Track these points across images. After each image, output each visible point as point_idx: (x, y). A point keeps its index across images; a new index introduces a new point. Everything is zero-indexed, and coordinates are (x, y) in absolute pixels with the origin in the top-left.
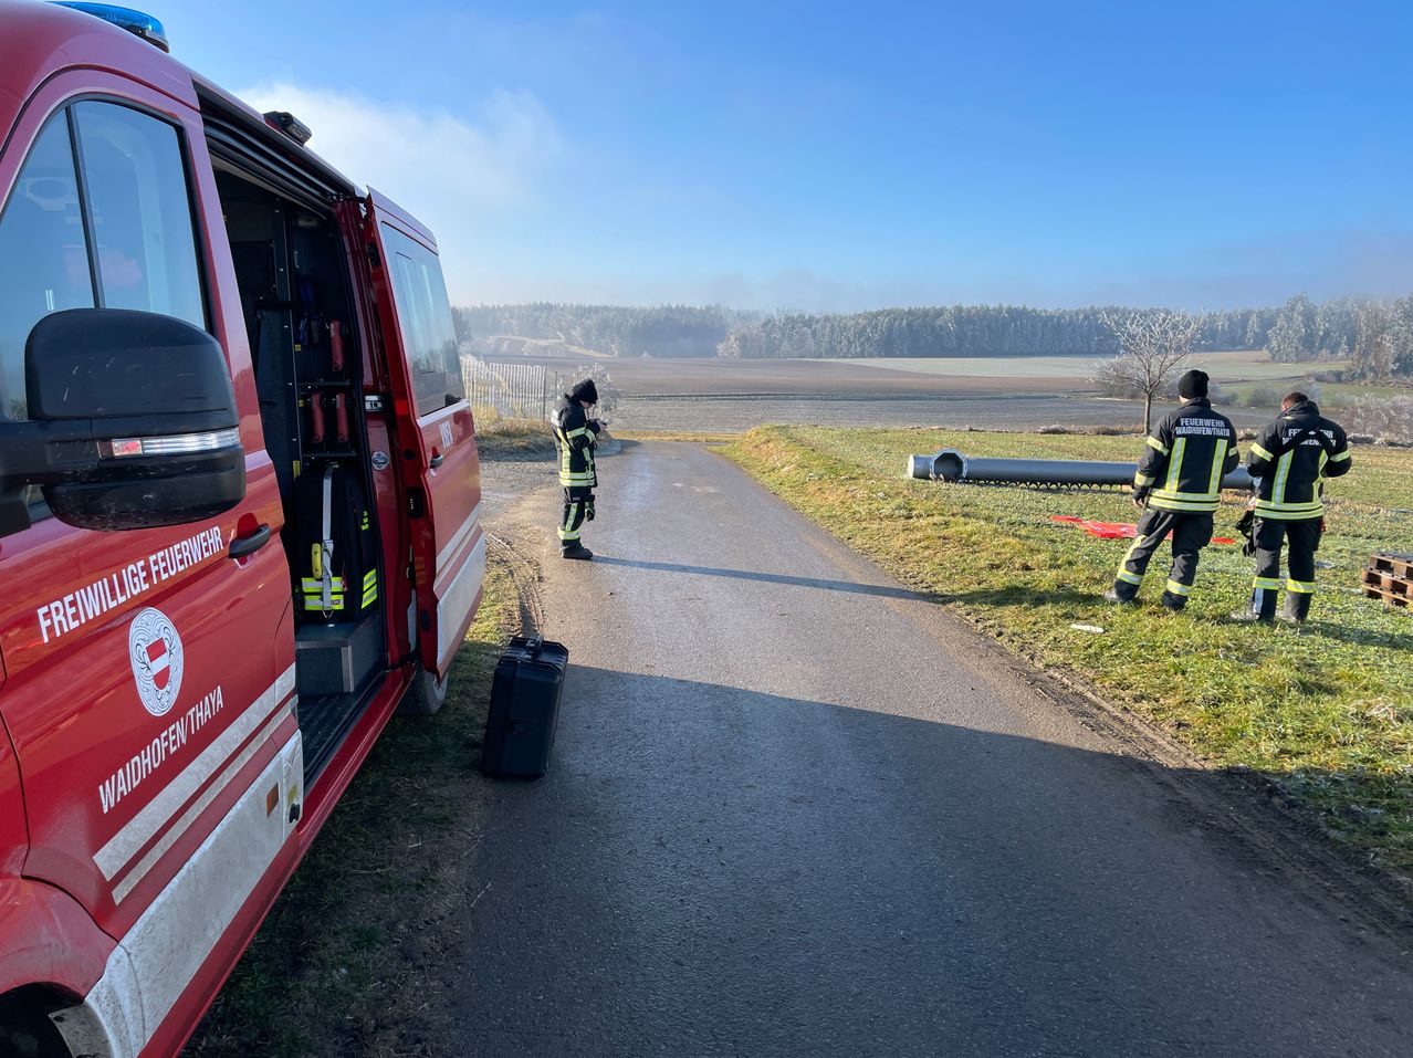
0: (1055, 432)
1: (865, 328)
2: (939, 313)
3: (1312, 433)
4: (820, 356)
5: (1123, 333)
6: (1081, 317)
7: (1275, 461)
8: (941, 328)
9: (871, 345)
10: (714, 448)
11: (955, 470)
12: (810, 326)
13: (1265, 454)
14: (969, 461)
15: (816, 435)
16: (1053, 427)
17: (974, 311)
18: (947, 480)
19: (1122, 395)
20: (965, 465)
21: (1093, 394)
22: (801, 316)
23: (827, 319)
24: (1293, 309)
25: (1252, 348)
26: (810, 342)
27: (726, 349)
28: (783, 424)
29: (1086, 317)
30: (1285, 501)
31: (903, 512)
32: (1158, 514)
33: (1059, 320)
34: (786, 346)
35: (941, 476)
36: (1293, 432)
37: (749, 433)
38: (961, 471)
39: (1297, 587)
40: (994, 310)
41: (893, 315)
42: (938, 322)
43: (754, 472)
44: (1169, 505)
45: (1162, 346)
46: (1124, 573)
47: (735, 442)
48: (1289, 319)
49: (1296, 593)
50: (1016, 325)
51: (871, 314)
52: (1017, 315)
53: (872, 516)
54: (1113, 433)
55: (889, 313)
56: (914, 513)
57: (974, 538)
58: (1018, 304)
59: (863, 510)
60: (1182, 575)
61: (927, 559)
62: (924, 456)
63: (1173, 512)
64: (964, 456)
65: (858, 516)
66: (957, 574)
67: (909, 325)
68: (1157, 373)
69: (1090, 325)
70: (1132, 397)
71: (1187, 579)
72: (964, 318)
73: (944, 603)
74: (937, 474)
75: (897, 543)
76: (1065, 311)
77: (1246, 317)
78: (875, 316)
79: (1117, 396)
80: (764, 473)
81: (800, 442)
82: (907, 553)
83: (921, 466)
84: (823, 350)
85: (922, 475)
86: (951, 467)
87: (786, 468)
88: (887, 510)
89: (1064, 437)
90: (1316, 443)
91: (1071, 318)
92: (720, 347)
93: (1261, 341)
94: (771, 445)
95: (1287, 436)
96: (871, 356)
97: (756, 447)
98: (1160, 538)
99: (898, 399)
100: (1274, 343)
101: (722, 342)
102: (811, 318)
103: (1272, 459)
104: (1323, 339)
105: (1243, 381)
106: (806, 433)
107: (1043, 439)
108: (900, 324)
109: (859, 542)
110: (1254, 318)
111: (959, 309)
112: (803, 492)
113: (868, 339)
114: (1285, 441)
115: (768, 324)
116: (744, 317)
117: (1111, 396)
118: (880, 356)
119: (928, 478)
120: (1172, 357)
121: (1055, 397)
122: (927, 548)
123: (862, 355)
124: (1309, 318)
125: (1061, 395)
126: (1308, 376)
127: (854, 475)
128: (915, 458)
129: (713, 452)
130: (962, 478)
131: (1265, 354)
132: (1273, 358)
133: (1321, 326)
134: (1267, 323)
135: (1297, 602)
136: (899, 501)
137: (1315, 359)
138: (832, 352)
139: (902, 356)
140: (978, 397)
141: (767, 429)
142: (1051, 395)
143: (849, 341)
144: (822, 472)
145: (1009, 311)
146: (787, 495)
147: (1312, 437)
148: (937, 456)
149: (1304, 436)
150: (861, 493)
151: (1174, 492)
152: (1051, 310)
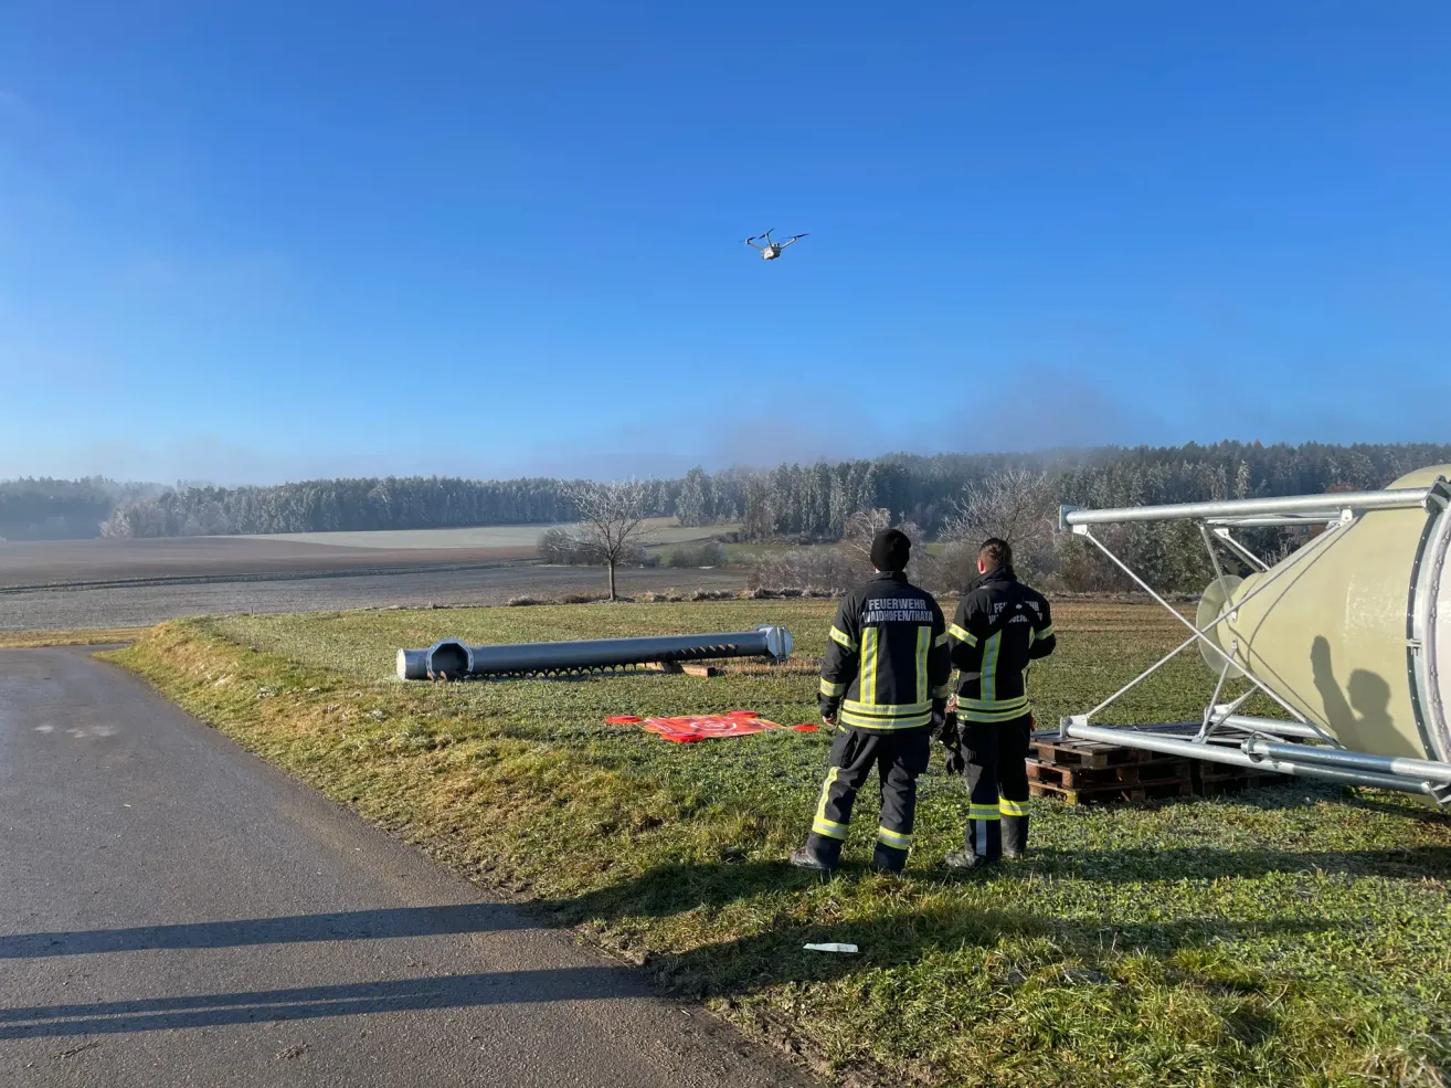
0: (525, 603)
1: (287, 502)
2: (371, 484)
3: (1019, 606)
4: (237, 533)
5: (581, 500)
6: (514, 488)
7: (981, 644)
8: (375, 501)
9: (297, 519)
10: (103, 654)
11: (457, 663)
12: (221, 500)
13: (967, 638)
14: (475, 652)
15: (252, 628)
16: (523, 597)
17: (407, 482)
18: (451, 678)
19: (561, 562)
20: (470, 657)
21: (535, 562)
22: (209, 489)
23: (242, 491)
24: (693, 481)
25: (663, 515)
26: (223, 519)
27: (113, 528)
28: (203, 616)
29: (519, 488)
30: (998, 698)
31: (422, 740)
32: (854, 737)
33: (493, 492)
34: (192, 522)
35: (443, 674)
36: (999, 607)
37: (154, 631)
38: (465, 664)
39: (1013, 808)
40: (428, 481)
41: (320, 487)
42: (371, 494)
43: (170, 689)
44: (867, 723)
45: (619, 512)
46: (822, 825)
47: (134, 642)
48: (691, 489)
49: (1014, 817)
50: (451, 496)
51: (295, 486)
52: (452, 487)
53: (378, 751)
54: (582, 601)
55: (314, 485)
56: (438, 739)
57: (547, 776)
58: (452, 476)
59: (360, 742)
60: (900, 820)
61: (496, 825)
62: (419, 649)
63: (873, 732)
64: (467, 644)
65: (354, 754)
66: (558, 852)
67: (339, 497)
68: (617, 538)
69: (523, 496)
70: (571, 563)
71: (905, 827)
72: (397, 489)
73: (571, 924)
74: (437, 671)
75: (436, 799)
76: (498, 483)
77: (657, 486)
78: (300, 488)
79: (556, 563)
80: (186, 690)
81: (231, 640)
82: (462, 818)
83: (415, 663)
84: (239, 525)
85: (417, 674)
86: (452, 661)
87: (222, 681)
88: (397, 740)
89: (539, 608)
90: (1024, 619)
91: (505, 489)
92: (105, 526)
93: (671, 509)
94: (191, 647)
95: (993, 613)
96: (297, 530)
97: (169, 649)
98: (863, 772)
99: (335, 575)
100: (681, 510)
101: (106, 519)
102: (222, 491)
103: (977, 643)
104: (719, 505)
105: (662, 544)
106: (234, 625)
107: (519, 612)
108: (329, 496)
109: (374, 803)
110: (663, 489)
111: (392, 481)
112: (255, 719)
113: (293, 513)
114: (992, 619)
115: (168, 498)
116: (137, 491)
117: (551, 563)
118: (309, 531)
119: (424, 677)
120: (629, 522)
121: (499, 566)
122: (487, 803)
123: (287, 530)
124: (706, 487)
125: (506, 564)
126: (712, 538)
127: (327, 685)
128: (407, 654)
129: (101, 660)
130: (468, 673)
131: (675, 520)
132: (682, 523)
133: (716, 495)
134: (674, 491)
135: (1015, 829)
136: (408, 721)
137: (714, 523)
138: (250, 527)
139: (333, 529)
140: (422, 570)
141: (183, 625)
142: (495, 564)
143: (270, 515)
144: (279, 683)
145: (445, 482)
146: (230, 725)
147: (1019, 612)
148: (434, 648)
149: (1009, 612)
150: (348, 713)
151: (872, 705)
152: (485, 481)
